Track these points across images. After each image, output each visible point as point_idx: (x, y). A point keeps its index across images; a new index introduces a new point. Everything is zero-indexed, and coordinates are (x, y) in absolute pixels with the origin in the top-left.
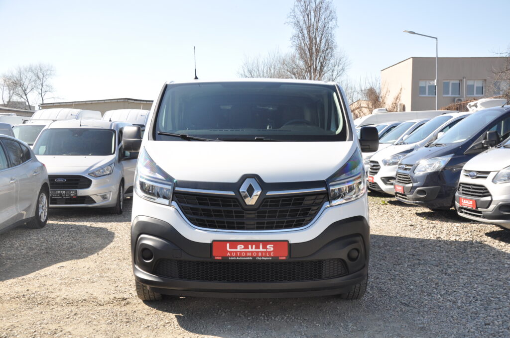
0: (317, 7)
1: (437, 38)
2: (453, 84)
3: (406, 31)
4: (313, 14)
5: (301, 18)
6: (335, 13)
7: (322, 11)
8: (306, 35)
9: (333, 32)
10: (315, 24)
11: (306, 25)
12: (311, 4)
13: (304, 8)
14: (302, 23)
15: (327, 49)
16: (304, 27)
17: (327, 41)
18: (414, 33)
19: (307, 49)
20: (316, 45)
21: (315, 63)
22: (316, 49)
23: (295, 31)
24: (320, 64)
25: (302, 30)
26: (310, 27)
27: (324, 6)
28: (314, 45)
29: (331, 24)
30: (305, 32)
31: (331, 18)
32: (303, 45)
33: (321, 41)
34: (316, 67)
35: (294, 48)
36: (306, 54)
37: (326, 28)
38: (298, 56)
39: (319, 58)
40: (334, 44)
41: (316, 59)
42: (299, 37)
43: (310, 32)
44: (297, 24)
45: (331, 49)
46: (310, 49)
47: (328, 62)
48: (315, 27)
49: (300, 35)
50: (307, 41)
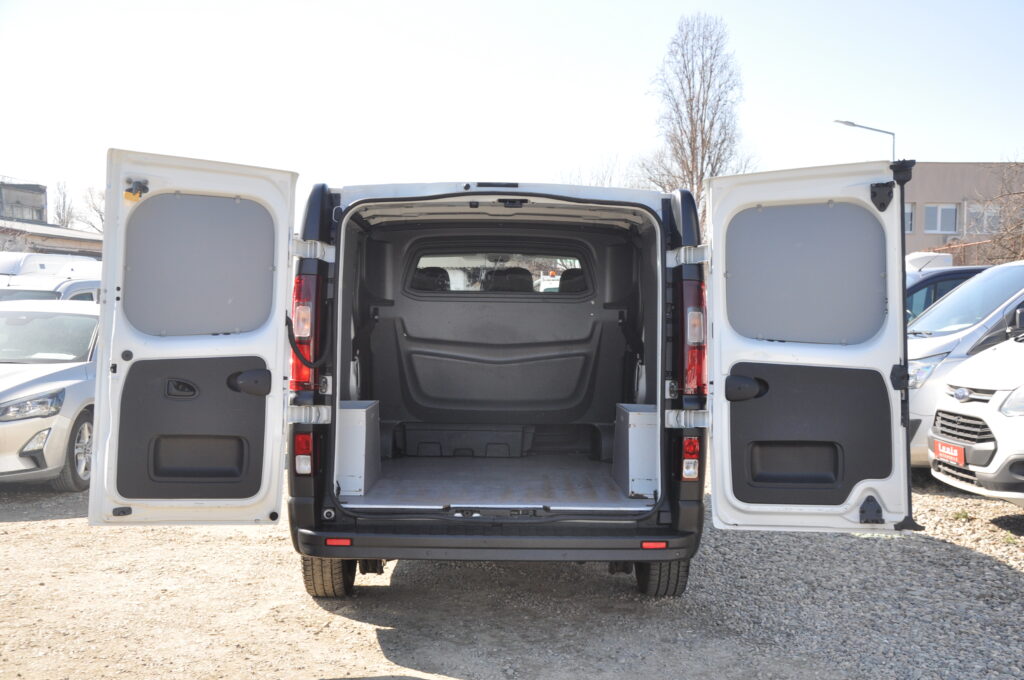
0: (704, 64)
1: (893, 134)
2: (943, 210)
3: (837, 121)
4: (697, 77)
5: (677, 83)
6: (739, 75)
7: (715, 72)
8: (685, 115)
9: (735, 110)
10: (702, 95)
11: (685, 96)
12: (695, 59)
13: (682, 65)
14: (677, 92)
15: (723, 142)
16: (682, 100)
17: (723, 127)
18: (853, 124)
19: (686, 140)
20: (702, 132)
21: (699, 166)
22: (703, 140)
23: (665, 108)
24: (710, 167)
25: (677, 106)
26: (691, 100)
27: (719, 62)
28: (699, 134)
29: (731, 95)
30: (684, 109)
31: (731, 84)
32: (679, 132)
33: (712, 125)
34: (703, 174)
35: (663, 139)
36: (683, 149)
37: (721, 103)
38: (669, 153)
39: (709, 157)
40: (737, 132)
41: (703, 158)
42: (671, 118)
43: (692, 109)
44: (668, 94)
45: (732, 141)
46: (693, 141)
47: (724, 164)
48: (701, 101)
49: (674, 115)
50: (687, 125)
